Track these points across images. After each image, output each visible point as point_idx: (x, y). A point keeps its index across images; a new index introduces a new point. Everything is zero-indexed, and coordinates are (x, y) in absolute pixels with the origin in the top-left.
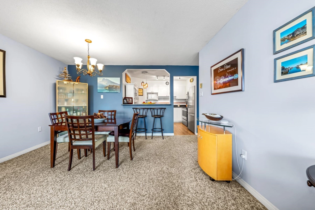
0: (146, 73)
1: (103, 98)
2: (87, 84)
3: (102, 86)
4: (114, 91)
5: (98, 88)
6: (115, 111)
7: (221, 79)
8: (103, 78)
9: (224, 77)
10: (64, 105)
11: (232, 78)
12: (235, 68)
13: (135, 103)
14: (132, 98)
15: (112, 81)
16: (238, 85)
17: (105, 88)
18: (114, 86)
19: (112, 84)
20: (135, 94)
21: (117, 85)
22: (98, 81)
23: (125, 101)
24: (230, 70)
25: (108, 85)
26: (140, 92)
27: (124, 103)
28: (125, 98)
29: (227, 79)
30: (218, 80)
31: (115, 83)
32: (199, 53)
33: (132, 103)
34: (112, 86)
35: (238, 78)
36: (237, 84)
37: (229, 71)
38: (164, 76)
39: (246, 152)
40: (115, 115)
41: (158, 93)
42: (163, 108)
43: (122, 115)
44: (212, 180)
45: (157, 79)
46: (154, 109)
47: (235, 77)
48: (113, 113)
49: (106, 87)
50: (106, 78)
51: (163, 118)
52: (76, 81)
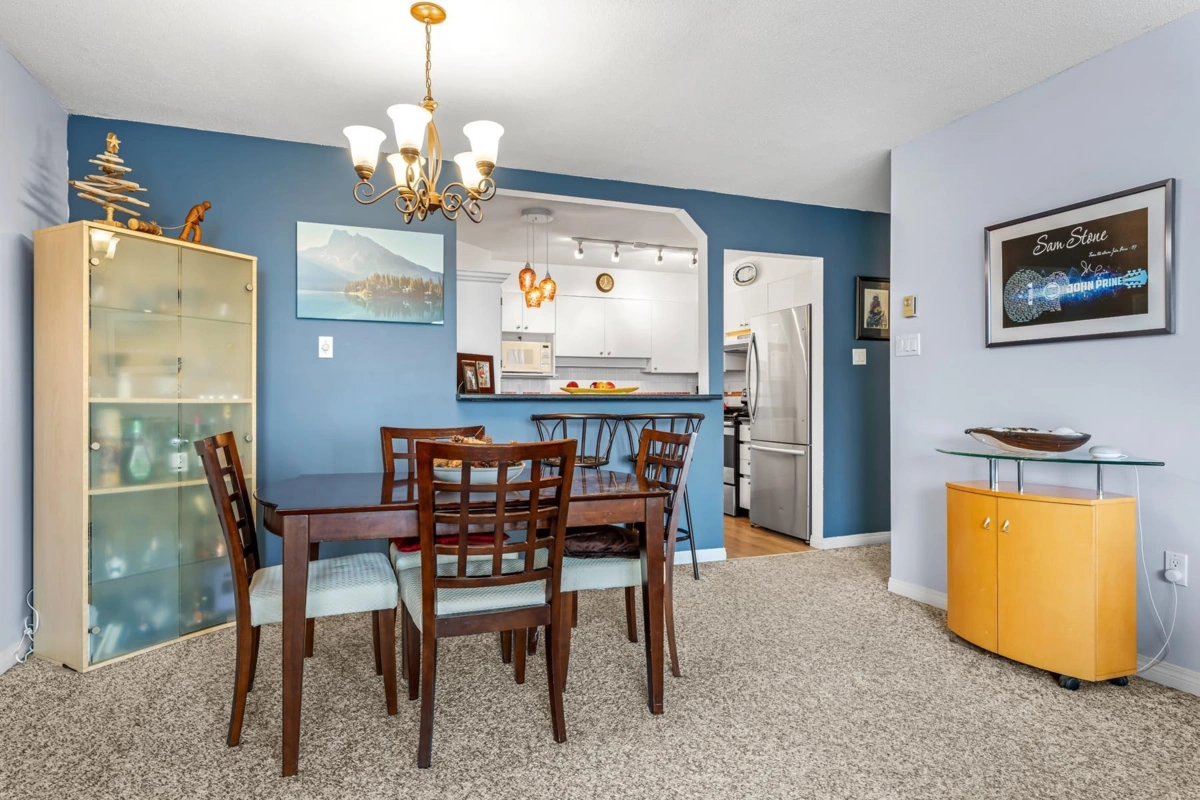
0: (542, 218)
1: (329, 354)
2: (255, 259)
3: (329, 280)
7: (1051, 285)
8: (335, 231)
9: (1066, 278)
10: (114, 394)
11: (1115, 282)
12: (1134, 247)
15: (397, 252)
16: (1146, 312)
17: (347, 291)
18: (406, 282)
19: (397, 273)
21: (425, 280)
22: (303, 246)
24: (1105, 253)
25: (370, 275)
29: (1083, 287)
30: (1030, 285)
31: (413, 266)
32: (888, 156)
34: (396, 281)
35: (1145, 287)
36: (1143, 308)
37: (1099, 254)
38: (617, 242)
39: (1186, 557)
41: (551, 335)
42: (693, 414)
44: (1069, 688)
45: (578, 256)
46: (651, 418)
47: (1132, 279)
49: (358, 284)
50: (352, 230)
52: (184, 236)
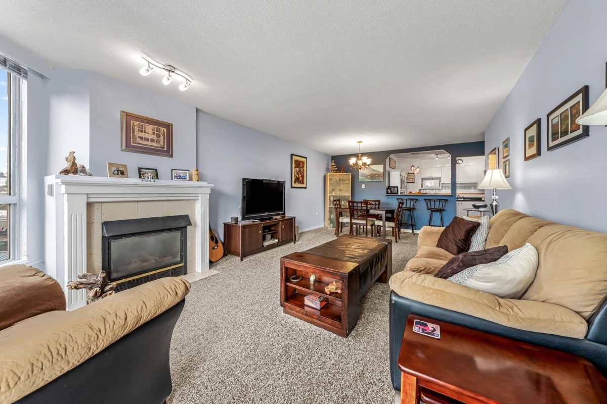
1: (364, 187)
2: (351, 174)
3: (364, 175)
4: (376, 179)
5: (360, 178)
6: (379, 201)
13: (401, 193)
14: (397, 187)
15: (374, 169)
17: (367, 177)
19: (375, 173)
20: (402, 181)
21: (380, 173)
23: (389, 190)
25: (369, 174)
26: (410, 178)
27: (387, 193)
28: (389, 187)
31: (377, 171)
33: (397, 193)
40: (379, 205)
41: (440, 178)
42: (444, 199)
43: (385, 206)
45: (436, 159)
46: (430, 200)
48: (377, 203)
51: (444, 213)
52: (341, 172)
